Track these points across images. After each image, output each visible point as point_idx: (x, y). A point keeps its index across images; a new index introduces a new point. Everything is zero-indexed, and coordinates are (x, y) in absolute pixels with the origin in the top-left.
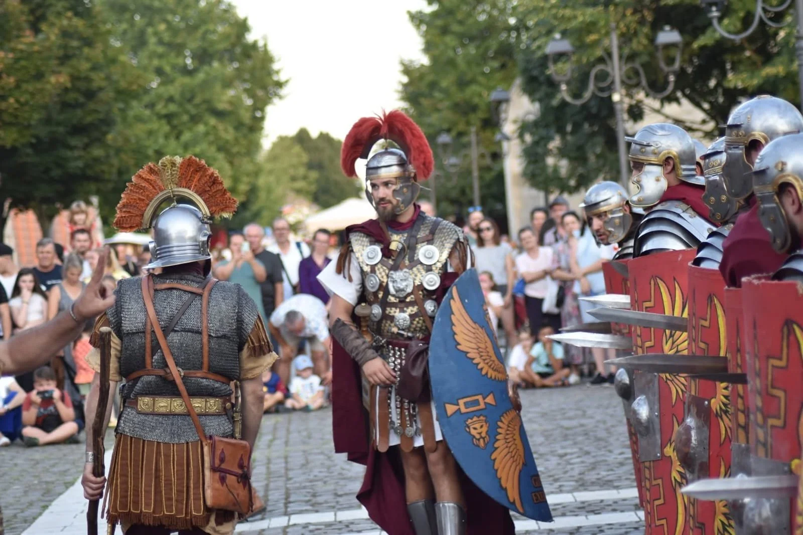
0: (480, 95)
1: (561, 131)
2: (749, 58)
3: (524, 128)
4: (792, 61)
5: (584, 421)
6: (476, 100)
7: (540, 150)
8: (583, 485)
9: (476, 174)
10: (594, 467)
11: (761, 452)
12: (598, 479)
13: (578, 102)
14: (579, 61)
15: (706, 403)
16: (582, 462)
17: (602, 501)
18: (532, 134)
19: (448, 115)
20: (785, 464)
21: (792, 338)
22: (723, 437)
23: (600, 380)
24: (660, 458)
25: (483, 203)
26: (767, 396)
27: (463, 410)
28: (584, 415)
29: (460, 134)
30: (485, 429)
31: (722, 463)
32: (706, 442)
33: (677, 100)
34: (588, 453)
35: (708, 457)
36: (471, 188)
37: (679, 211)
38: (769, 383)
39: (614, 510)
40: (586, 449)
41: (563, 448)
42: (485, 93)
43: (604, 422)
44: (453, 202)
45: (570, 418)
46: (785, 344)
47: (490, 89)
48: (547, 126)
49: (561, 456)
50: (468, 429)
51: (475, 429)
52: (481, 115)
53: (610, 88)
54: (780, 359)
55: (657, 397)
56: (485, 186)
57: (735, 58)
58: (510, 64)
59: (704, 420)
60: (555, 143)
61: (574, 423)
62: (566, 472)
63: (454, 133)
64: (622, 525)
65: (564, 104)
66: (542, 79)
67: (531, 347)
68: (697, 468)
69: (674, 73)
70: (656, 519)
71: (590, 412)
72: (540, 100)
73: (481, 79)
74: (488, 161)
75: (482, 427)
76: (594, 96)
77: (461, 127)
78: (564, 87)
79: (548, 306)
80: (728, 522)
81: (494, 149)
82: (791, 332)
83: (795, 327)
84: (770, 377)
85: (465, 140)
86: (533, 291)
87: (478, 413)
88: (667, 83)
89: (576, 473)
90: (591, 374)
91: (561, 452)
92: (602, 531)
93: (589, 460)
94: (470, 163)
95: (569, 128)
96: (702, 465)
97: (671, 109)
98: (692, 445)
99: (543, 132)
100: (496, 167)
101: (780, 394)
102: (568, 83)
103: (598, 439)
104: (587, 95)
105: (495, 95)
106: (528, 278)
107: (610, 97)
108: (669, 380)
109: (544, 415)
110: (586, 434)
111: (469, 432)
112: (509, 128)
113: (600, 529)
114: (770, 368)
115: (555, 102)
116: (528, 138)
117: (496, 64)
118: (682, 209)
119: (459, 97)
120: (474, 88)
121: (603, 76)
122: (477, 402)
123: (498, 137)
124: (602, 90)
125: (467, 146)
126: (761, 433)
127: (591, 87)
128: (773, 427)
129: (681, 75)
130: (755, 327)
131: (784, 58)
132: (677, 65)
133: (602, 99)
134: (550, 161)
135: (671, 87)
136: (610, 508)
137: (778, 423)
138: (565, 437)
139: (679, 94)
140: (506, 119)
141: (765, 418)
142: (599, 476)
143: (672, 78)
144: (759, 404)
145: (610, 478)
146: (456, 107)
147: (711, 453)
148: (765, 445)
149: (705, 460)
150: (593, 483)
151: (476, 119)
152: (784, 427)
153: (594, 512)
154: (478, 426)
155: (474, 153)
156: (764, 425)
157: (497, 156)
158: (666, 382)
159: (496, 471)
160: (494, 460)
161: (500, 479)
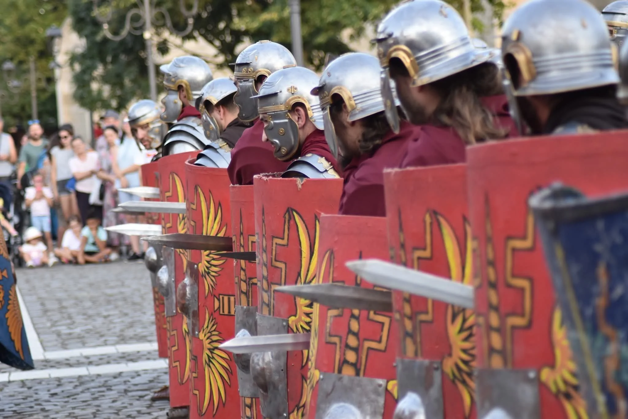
0: (37, 32)
1: (103, 61)
2: (250, 6)
3: (73, 58)
4: (283, 9)
5: (123, 290)
6: (33, 36)
7: (86, 77)
8: (123, 339)
9: (34, 94)
10: (131, 325)
11: (266, 311)
12: (135, 335)
13: (118, 39)
14: (118, 5)
15: (196, 266)
16: (122, 322)
17: (138, 352)
18: (81, 63)
19: (11, 47)
21: (292, 222)
22: (207, 291)
23: (135, 257)
24: (175, 314)
25: (40, 116)
26: (272, 268)
28: (123, 285)
29: (21, 63)
31: (207, 312)
32: (196, 295)
33: (194, 38)
34: (126, 315)
35: (197, 306)
36: (30, 105)
37: (194, 125)
38: (273, 258)
39: (148, 359)
40: (126, 311)
41: (107, 310)
42: (41, 30)
43: (139, 290)
44: (15, 116)
45: (112, 288)
46: (286, 228)
47: (46, 27)
48: (92, 58)
49: (105, 317)
52: (38, 47)
53: (142, 28)
54: (283, 239)
55: (173, 266)
56: (41, 104)
57: (241, 5)
58: (61, 8)
59: (194, 279)
60: (99, 71)
61: (115, 291)
62: (109, 330)
63: (16, 61)
64: (155, 370)
65: (105, 40)
66: (88, 19)
67: (80, 231)
68: (191, 314)
69: (193, 17)
70: (173, 361)
71: (127, 282)
72: (87, 37)
73: (37, 18)
74: (43, 84)
76: (129, 33)
77: (22, 56)
78: (106, 26)
79: (94, 199)
80: (212, 355)
81: (48, 74)
82: (291, 218)
83: (295, 213)
84: (274, 253)
85: (25, 67)
86: (82, 187)
88: (186, 25)
89: (117, 330)
90: (128, 252)
91: (105, 314)
92: (139, 375)
93: (128, 320)
94: (29, 86)
95: (109, 59)
96: (194, 312)
97: (190, 45)
98: (187, 298)
99: (88, 62)
100: (50, 89)
101: (282, 266)
102: (109, 23)
103: (134, 304)
104: (124, 33)
105: (49, 32)
106: (78, 177)
107: (142, 36)
108: (182, 253)
109: (91, 285)
110: (125, 299)
112: (61, 58)
113: (138, 374)
114: (274, 245)
115: (99, 38)
116: (77, 67)
117: (49, 7)
118: (197, 124)
119: (20, 32)
120: (32, 26)
121: (136, 18)
123: (52, 65)
124: (136, 29)
125: (27, 71)
126: (265, 296)
127: (128, 27)
128: (275, 291)
129: (198, 18)
130: (263, 213)
131: (278, 7)
132: (195, 11)
133: (136, 37)
134: (95, 86)
135: (190, 28)
136: (145, 357)
138: (109, 302)
139: (196, 34)
140: (59, 51)
141: (270, 284)
142: (136, 333)
143: (191, 21)
144: (265, 274)
145: (145, 334)
146: (18, 41)
147: (199, 304)
148: (268, 305)
149: (196, 309)
150: (131, 338)
151: (34, 50)
153: (132, 360)
155: (33, 77)
156: (268, 290)
157: (51, 80)
158: (180, 255)
159: (8, 327)
160: (7, 319)
161: (10, 333)
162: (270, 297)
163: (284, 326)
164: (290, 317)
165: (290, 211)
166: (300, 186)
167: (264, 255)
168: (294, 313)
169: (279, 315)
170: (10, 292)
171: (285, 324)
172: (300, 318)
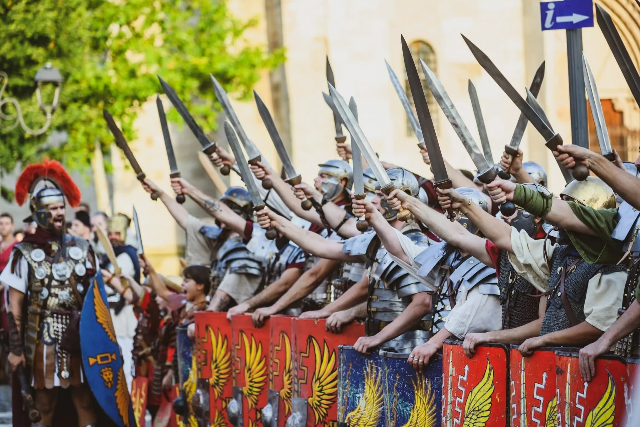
11: (296, 395)
20: (305, 400)
21: (311, 344)
22: (216, 397)
26: (300, 370)
27: (100, 362)
30: (111, 376)
38: (301, 364)
46: (308, 347)
50: (101, 375)
51: (106, 375)
54: (306, 353)
75: (110, 374)
82: (311, 341)
83: (313, 339)
84: (301, 361)
87: (107, 365)
101: (305, 369)
111: (102, 378)
114: (301, 357)
122: (107, 358)
128: (301, 383)
130: (296, 339)
137: (304, 381)
141: (299, 379)
144: (296, 373)
147: (211, 406)
148: (297, 392)
152: (306, 384)
154: (107, 373)
156: (298, 383)
159: (117, 404)
160: (116, 397)
161: (119, 410)
162: (298, 387)
163: (306, 403)
164: (309, 398)
165: (310, 337)
166: (316, 323)
167: (296, 363)
168: (311, 396)
169: (303, 397)
170: (119, 373)
171: (306, 402)
172: (314, 398)
